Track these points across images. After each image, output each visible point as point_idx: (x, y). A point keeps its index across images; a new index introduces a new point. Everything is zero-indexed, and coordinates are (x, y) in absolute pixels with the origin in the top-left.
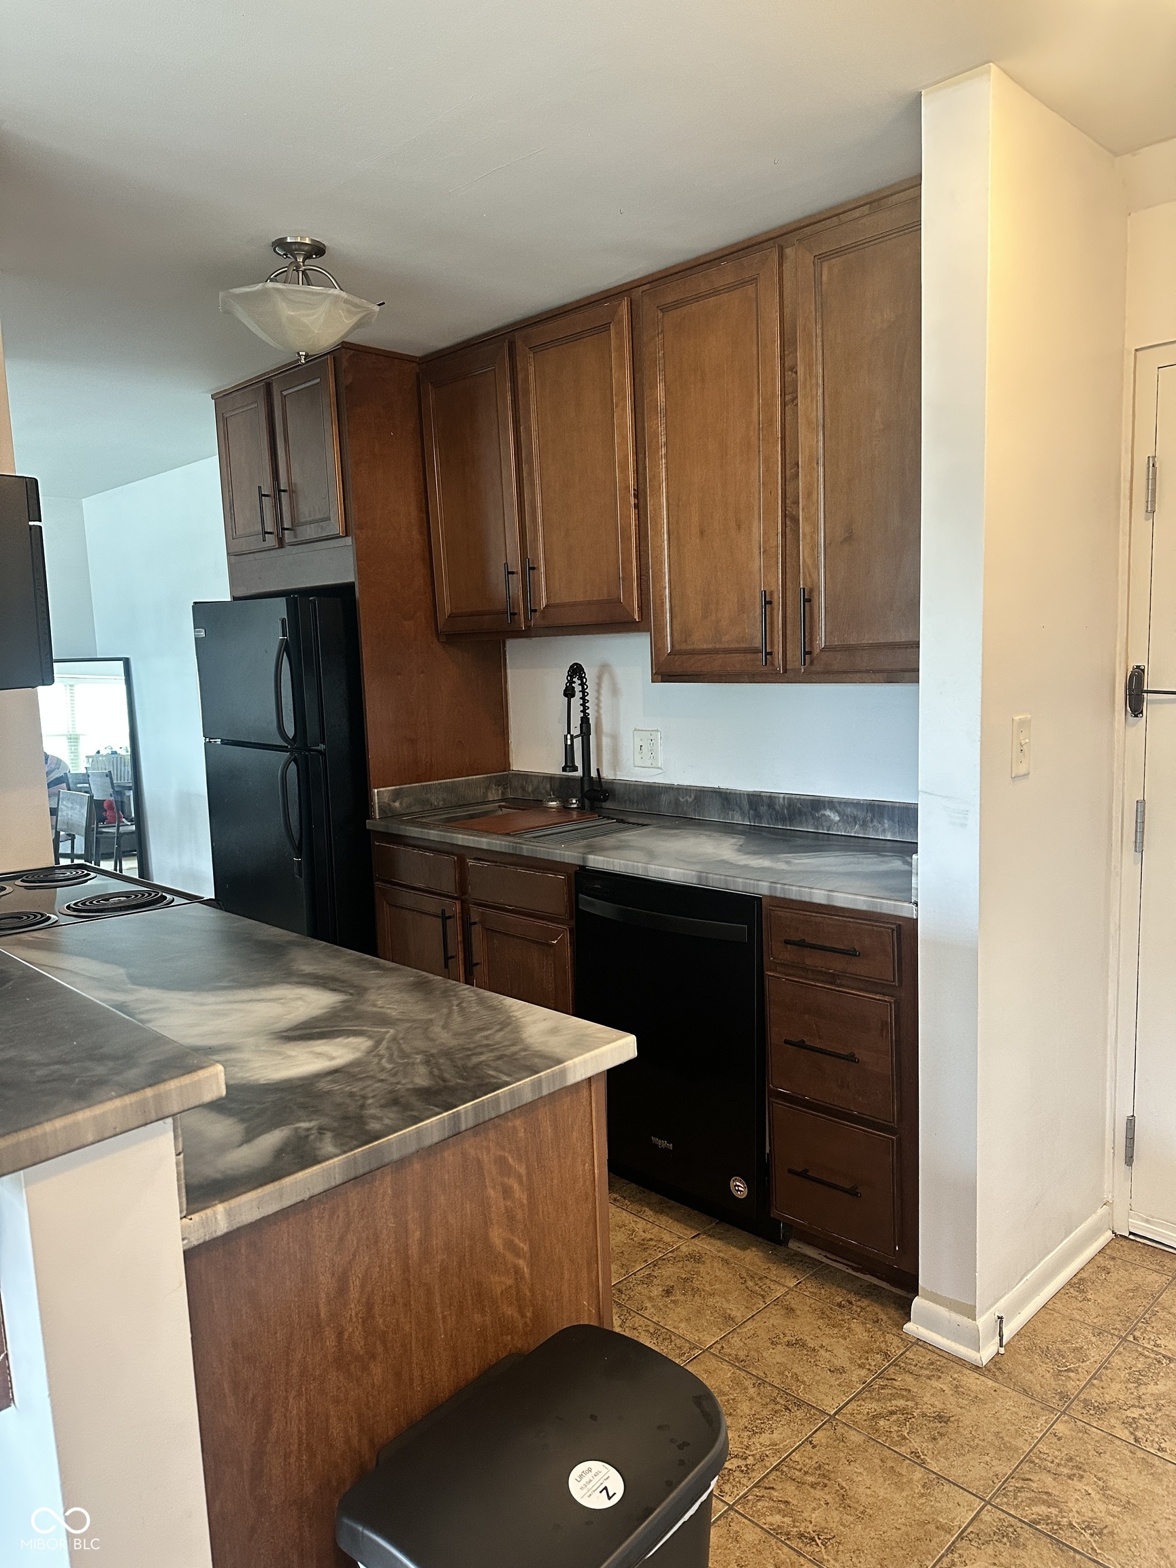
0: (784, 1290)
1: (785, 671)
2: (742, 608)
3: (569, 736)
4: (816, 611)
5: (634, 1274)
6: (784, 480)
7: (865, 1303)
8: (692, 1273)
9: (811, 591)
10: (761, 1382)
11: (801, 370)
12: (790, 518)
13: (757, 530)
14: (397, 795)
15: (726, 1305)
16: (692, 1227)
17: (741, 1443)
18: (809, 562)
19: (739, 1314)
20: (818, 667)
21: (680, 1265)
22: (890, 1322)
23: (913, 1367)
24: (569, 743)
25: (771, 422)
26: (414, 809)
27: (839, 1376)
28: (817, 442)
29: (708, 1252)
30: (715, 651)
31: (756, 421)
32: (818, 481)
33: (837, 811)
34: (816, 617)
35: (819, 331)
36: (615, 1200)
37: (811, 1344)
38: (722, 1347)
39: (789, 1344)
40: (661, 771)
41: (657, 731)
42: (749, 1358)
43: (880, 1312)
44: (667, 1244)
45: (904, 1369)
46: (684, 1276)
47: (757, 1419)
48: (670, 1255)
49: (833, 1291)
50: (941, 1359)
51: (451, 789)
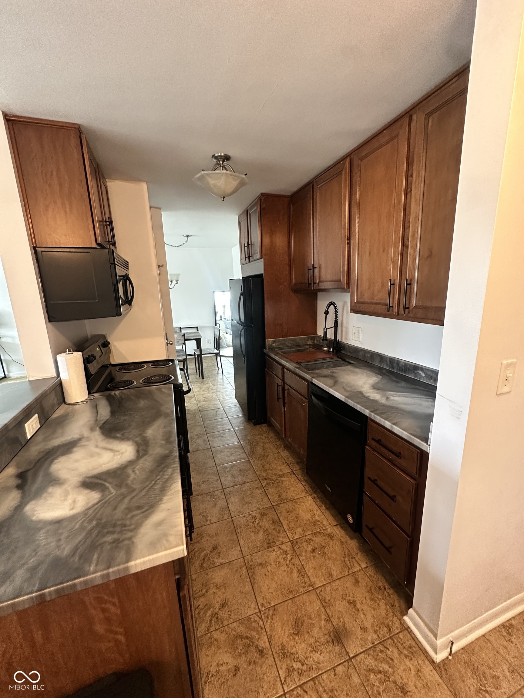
0: (359, 568)
1: (398, 314)
2: (383, 286)
3: (325, 329)
4: (412, 289)
5: (306, 536)
6: (403, 229)
7: (391, 591)
8: (327, 544)
9: (411, 280)
10: (328, 620)
11: (414, 176)
12: (404, 246)
13: (391, 251)
14: (274, 342)
15: (332, 567)
16: (337, 521)
17: (306, 653)
18: (411, 266)
19: (335, 575)
20: (411, 315)
21: (324, 538)
22: (399, 609)
23: (400, 645)
24: (325, 331)
25: (400, 202)
26: (280, 346)
27: (363, 633)
28: (419, 210)
29: (337, 535)
30: (371, 303)
31: (394, 203)
32: (418, 228)
33: (424, 372)
34: (412, 292)
35: (424, 153)
36: (315, 498)
37: (359, 606)
38: (321, 590)
39: (349, 602)
40: (360, 343)
41: (360, 328)
42: (329, 602)
43: (396, 601)
44: (324, 525)
45: (395, 644)
46: (323, 544)
47: (318, 642)
48: (323, 531)
49: (380, 577)
50: (416, 646)
51: (294, 340)
